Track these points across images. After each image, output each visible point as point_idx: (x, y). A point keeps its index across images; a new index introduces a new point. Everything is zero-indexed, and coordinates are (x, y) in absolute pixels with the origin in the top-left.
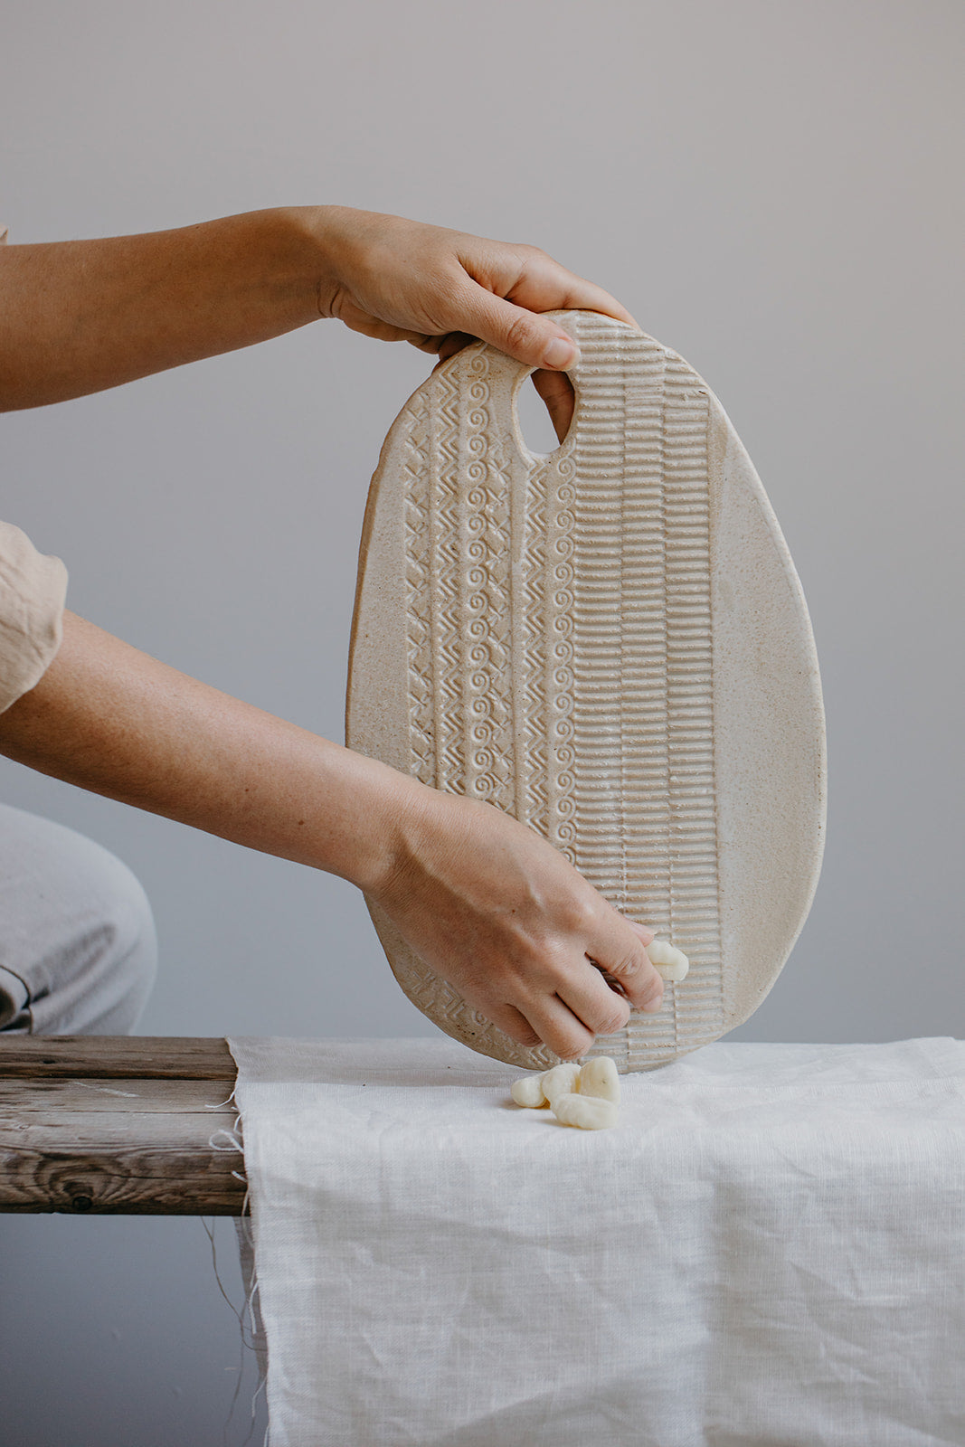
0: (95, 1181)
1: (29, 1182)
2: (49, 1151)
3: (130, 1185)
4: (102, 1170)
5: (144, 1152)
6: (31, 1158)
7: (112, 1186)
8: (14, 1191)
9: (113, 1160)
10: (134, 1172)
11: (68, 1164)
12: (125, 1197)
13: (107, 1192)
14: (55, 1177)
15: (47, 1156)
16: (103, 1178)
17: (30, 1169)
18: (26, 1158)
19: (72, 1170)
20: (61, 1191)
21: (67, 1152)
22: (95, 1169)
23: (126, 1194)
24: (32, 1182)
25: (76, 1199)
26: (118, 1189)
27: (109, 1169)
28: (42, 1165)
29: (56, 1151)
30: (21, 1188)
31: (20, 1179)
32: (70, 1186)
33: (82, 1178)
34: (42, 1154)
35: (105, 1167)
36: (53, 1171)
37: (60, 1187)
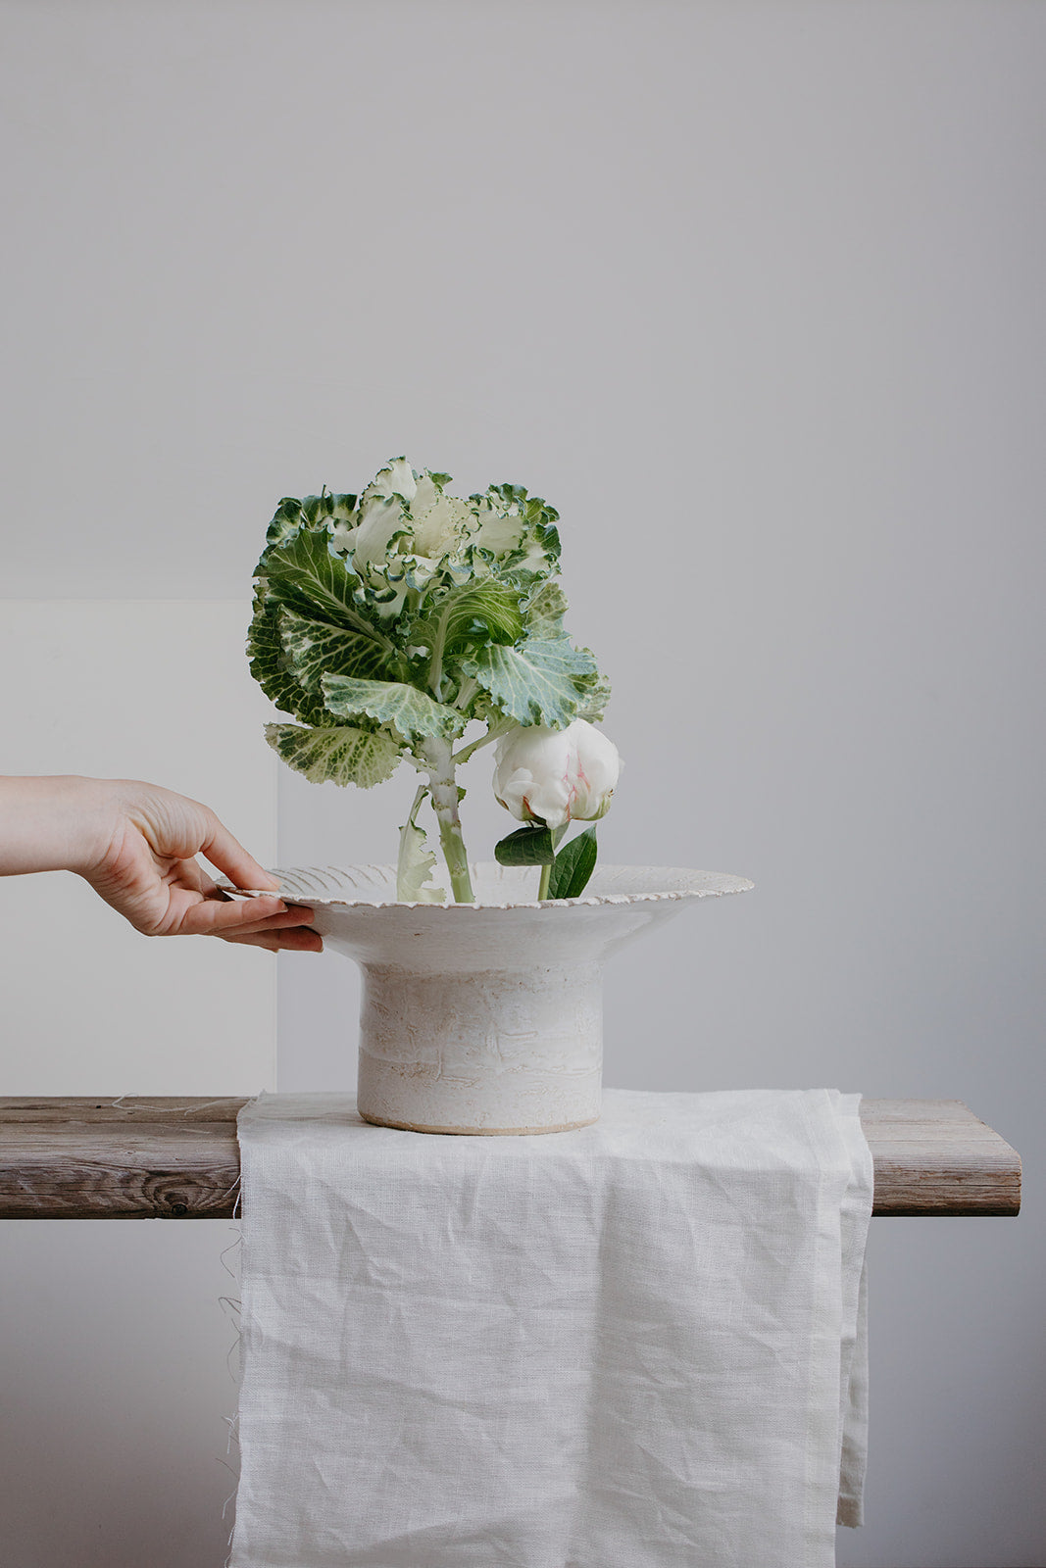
0: (189, 1192)
1: (138, 1194)
2: (153, 1169)
3: (216, 1195)
4: (195, 1183)
5: (227, 1169)
6: (140, 1175)
7: (203, 1196)
8: (127, 1201)
9: (202, 1175)
10: (220, 1184)
11: (169, 1179)
12: (212, 1205)
13: (199, 1200)
14: (158, 1190)
15: (151, 1172)
16: (197, 1189)
17: (138, 1183)
18: (135, 1175)
19: (172, 1184)
20: (163, 1200)
21: (167, 1169)
22: (189, 1182)
23: (213, 1201)
24: (140, 1194)
25: (174, 1207)
26: (207, 1198)
27: (200, 1182)
28: (148, 1180)
29: (159, 1169)
30: (132, 1198)
31: (131, 1191)
32: (169, 1197)
33: (179, 1190)
34: (148, 1171)
35: (197, 1181)
36: (157, 1185)
37: (162, 1197)
